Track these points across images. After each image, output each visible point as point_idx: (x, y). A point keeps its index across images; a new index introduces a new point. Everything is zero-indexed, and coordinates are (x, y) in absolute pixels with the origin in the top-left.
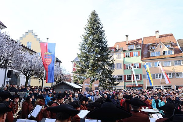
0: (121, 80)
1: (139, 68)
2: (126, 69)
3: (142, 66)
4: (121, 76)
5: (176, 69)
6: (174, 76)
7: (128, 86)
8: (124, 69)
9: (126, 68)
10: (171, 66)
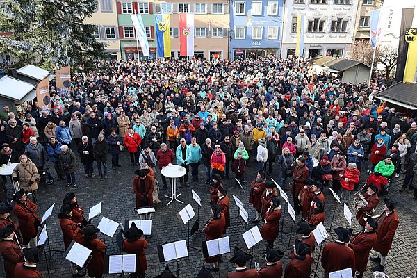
0: (113, 36)
1: (148, 13)
2: (123, 13)
3: (154, 10)
4: (112, 29)
5: (215, 20)
6: (209, 34)
7: (128, 50)
8: (119, 12)
9: (122, 10)
10: (206, 12)
